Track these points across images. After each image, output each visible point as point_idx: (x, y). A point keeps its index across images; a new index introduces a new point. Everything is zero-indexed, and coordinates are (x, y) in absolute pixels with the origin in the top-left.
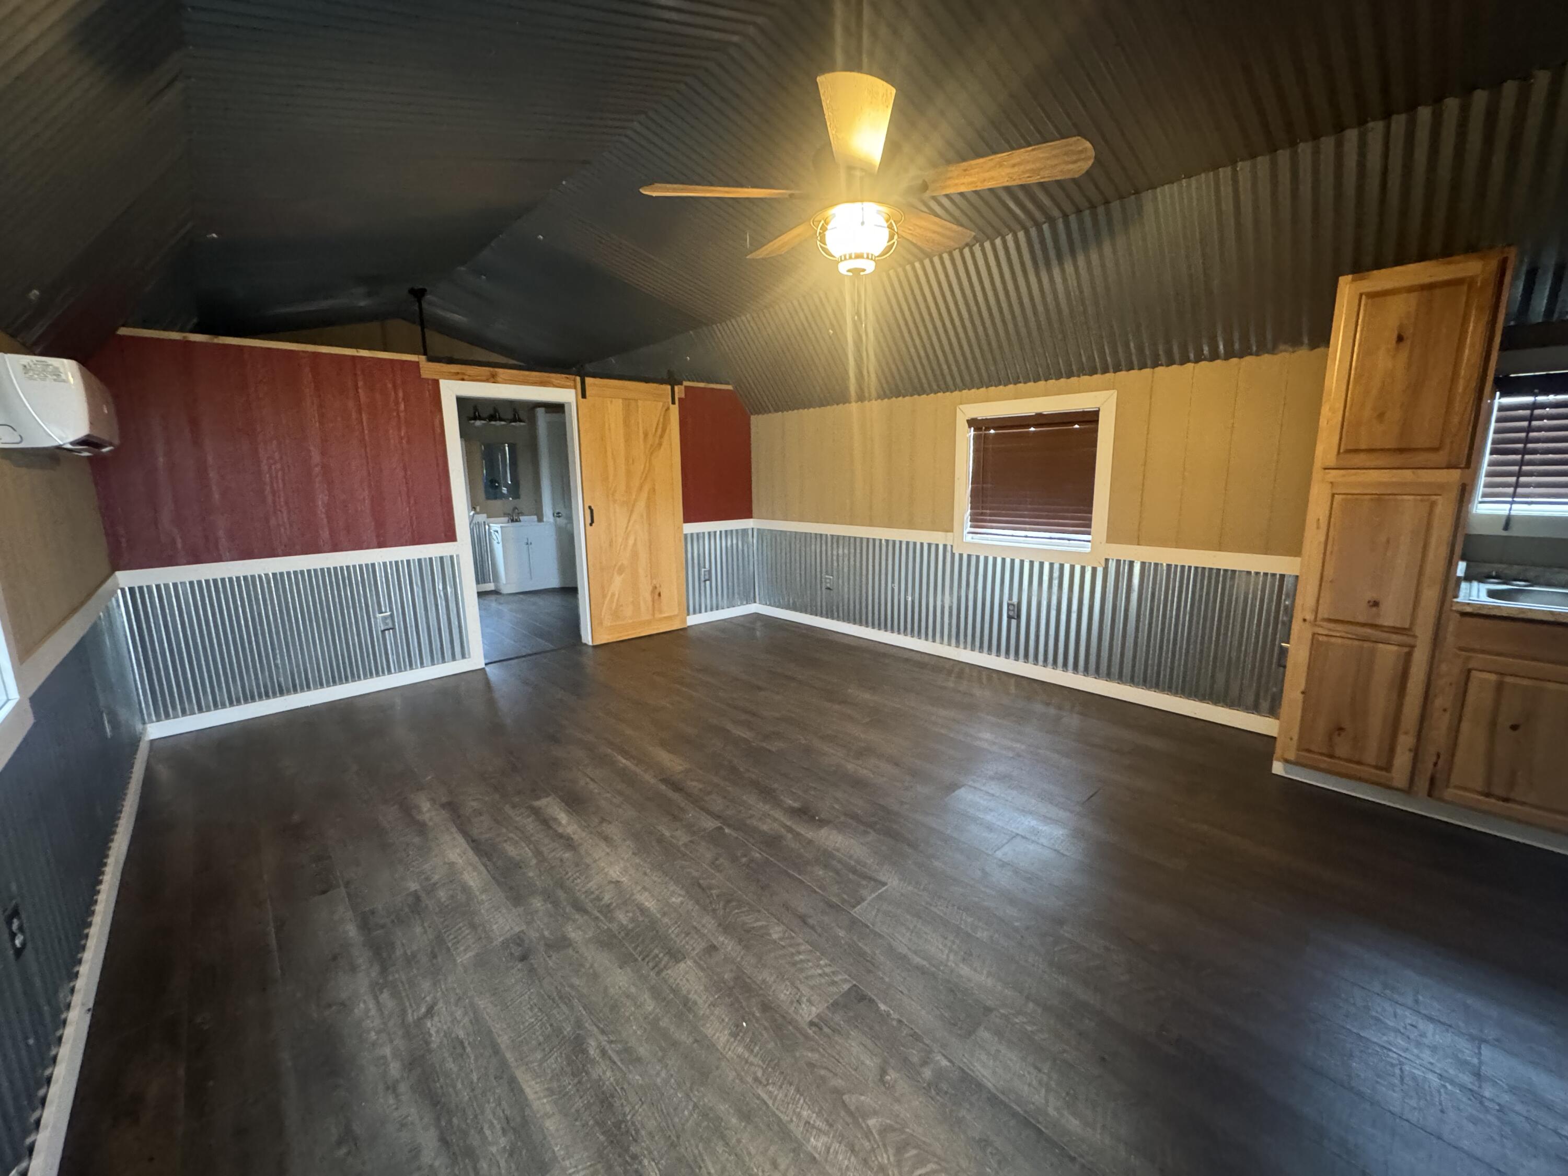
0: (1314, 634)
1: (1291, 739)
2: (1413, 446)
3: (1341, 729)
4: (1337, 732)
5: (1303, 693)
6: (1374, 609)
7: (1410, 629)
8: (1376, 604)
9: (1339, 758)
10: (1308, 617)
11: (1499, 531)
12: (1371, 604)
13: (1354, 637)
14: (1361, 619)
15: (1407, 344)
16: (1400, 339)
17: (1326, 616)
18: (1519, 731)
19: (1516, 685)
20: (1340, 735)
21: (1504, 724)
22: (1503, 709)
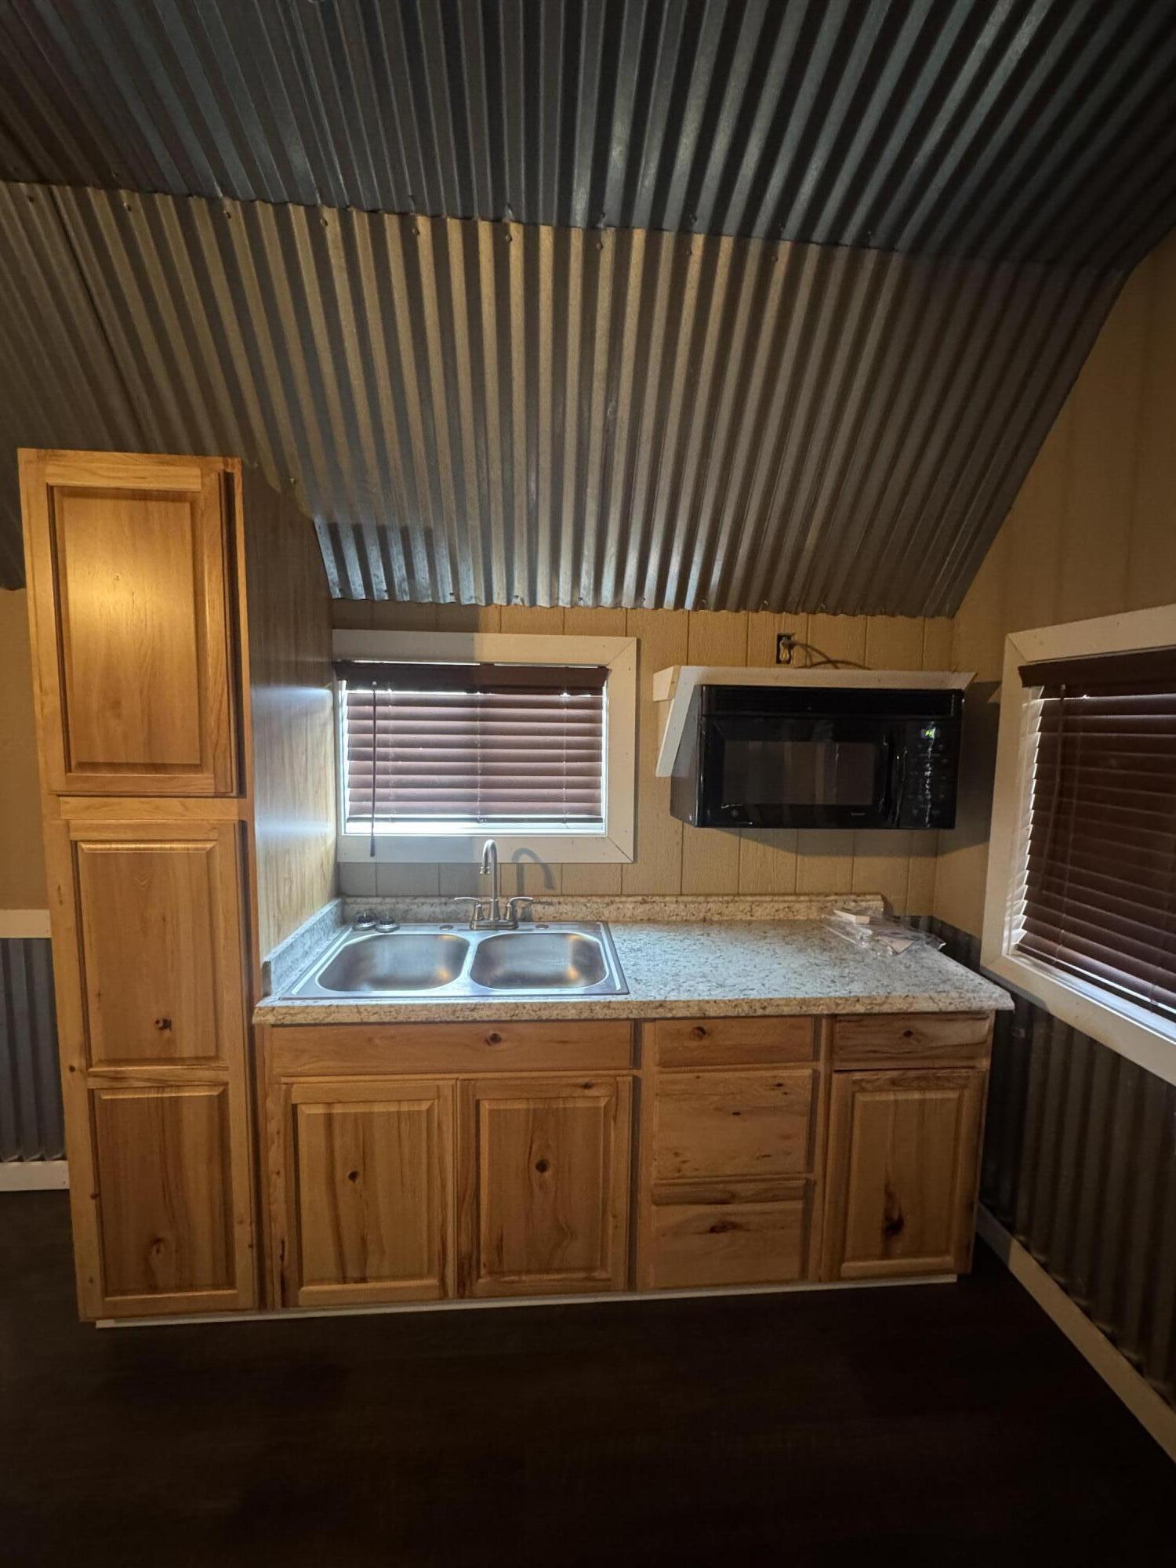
0: (91, 1093)
1: (91, 1281)
2: (168, 761)
3: (158, 1241)
4: (154, 1249)
5: (94, 1197)
6: (167, 1033)
7: (216, 1058)
8: (167, 1024)
9: (165, 1290)
10: (76, 1064)
11: (365, 858)
12: (161, 1025)
13: (148, 1084)
14: (151, 1053)
17: (103, 1057)
18: (359, 1180)
19: (344, 1115)
20: (158, 1251)
21: (342, 1174)
22: (338, 1155)
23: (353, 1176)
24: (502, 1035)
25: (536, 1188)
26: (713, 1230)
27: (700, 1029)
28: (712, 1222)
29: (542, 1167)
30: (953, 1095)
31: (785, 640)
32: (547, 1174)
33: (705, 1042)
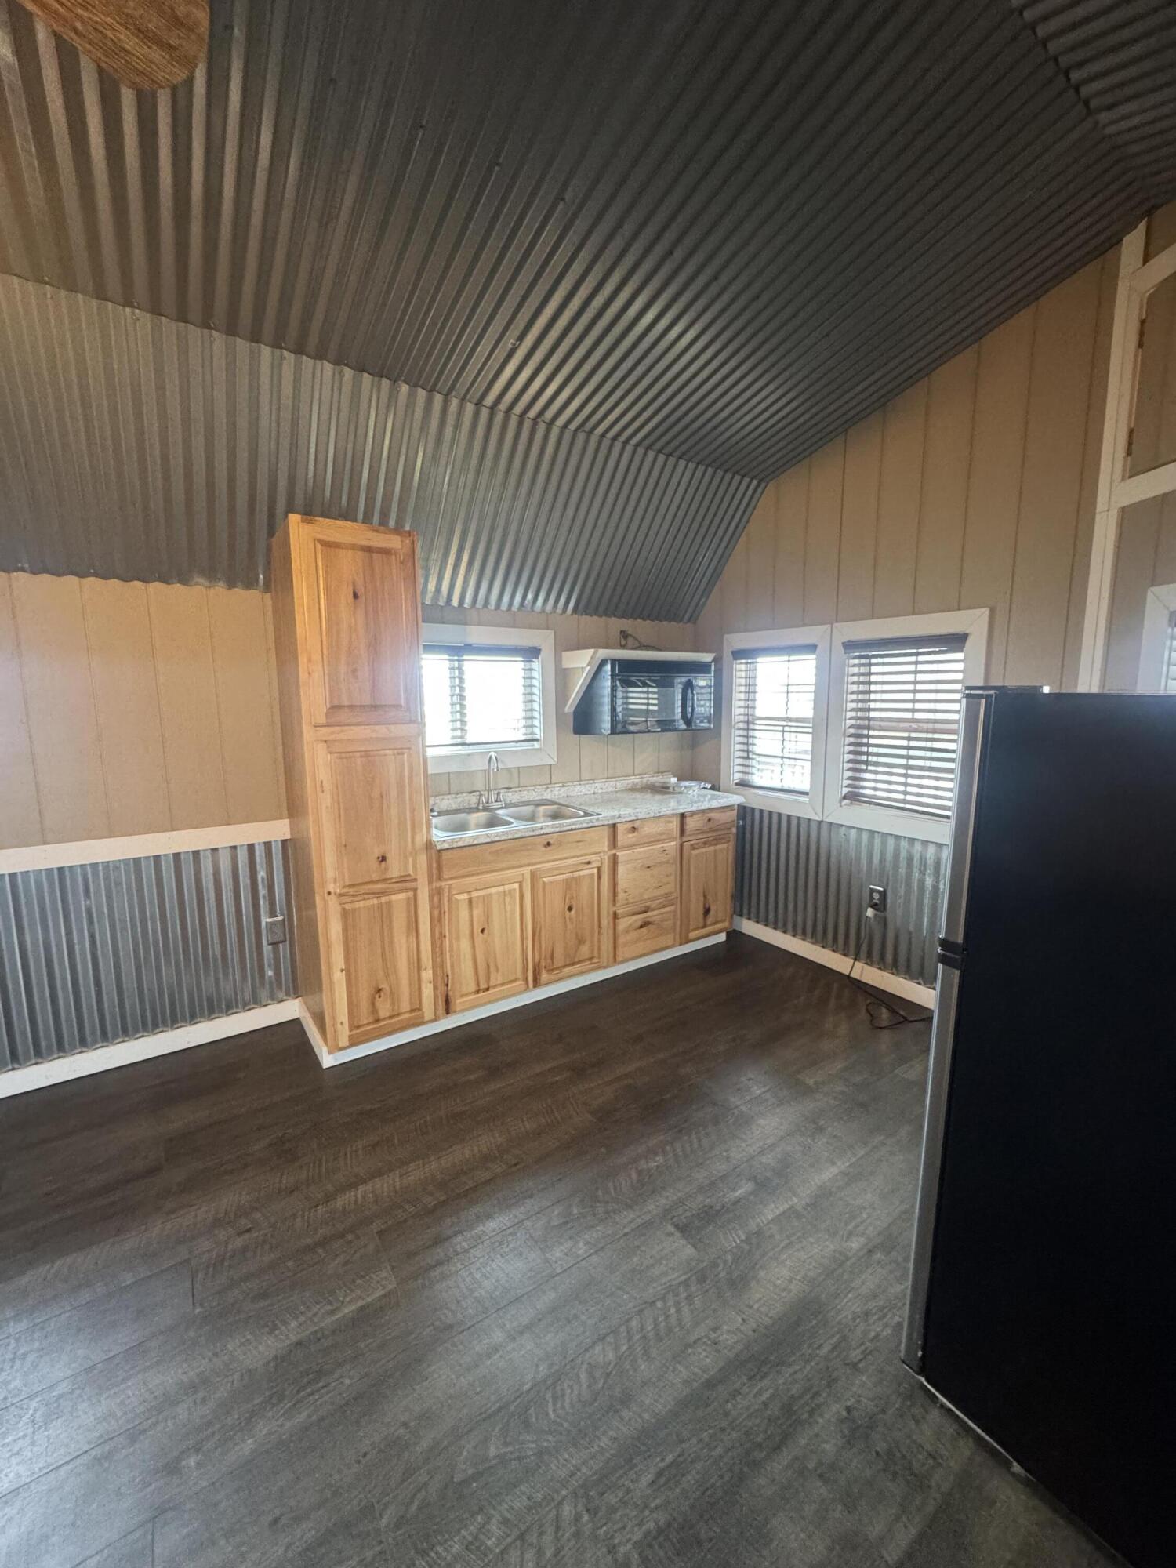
0: (341, 905)
1: (342, 1023)
3: (379, 990)
4: (377, 996)
5: (343, 970)
6: (383, 863)
8: (383, 859)
9: (384, 1019)
10: (332, 889)
12: (380, 859)
13: (373, 897)
14: (375, 877)
15: (362, 599)
16: (355, 596)
17: (347, 884)
18: (486, 932)
19: (478, 897)
20: (380, 997)
21: (477, 930)
22: (475, 919)
23: (482, 931)
24: (551, 841)
25: (568, 921)
26: (641, 927)
27: (634, 828)
28: (639, 924)
29: (570, 909)
30: (725, 845)
31: (624, 635)
32: (573, 912)
33: (635, 834)
